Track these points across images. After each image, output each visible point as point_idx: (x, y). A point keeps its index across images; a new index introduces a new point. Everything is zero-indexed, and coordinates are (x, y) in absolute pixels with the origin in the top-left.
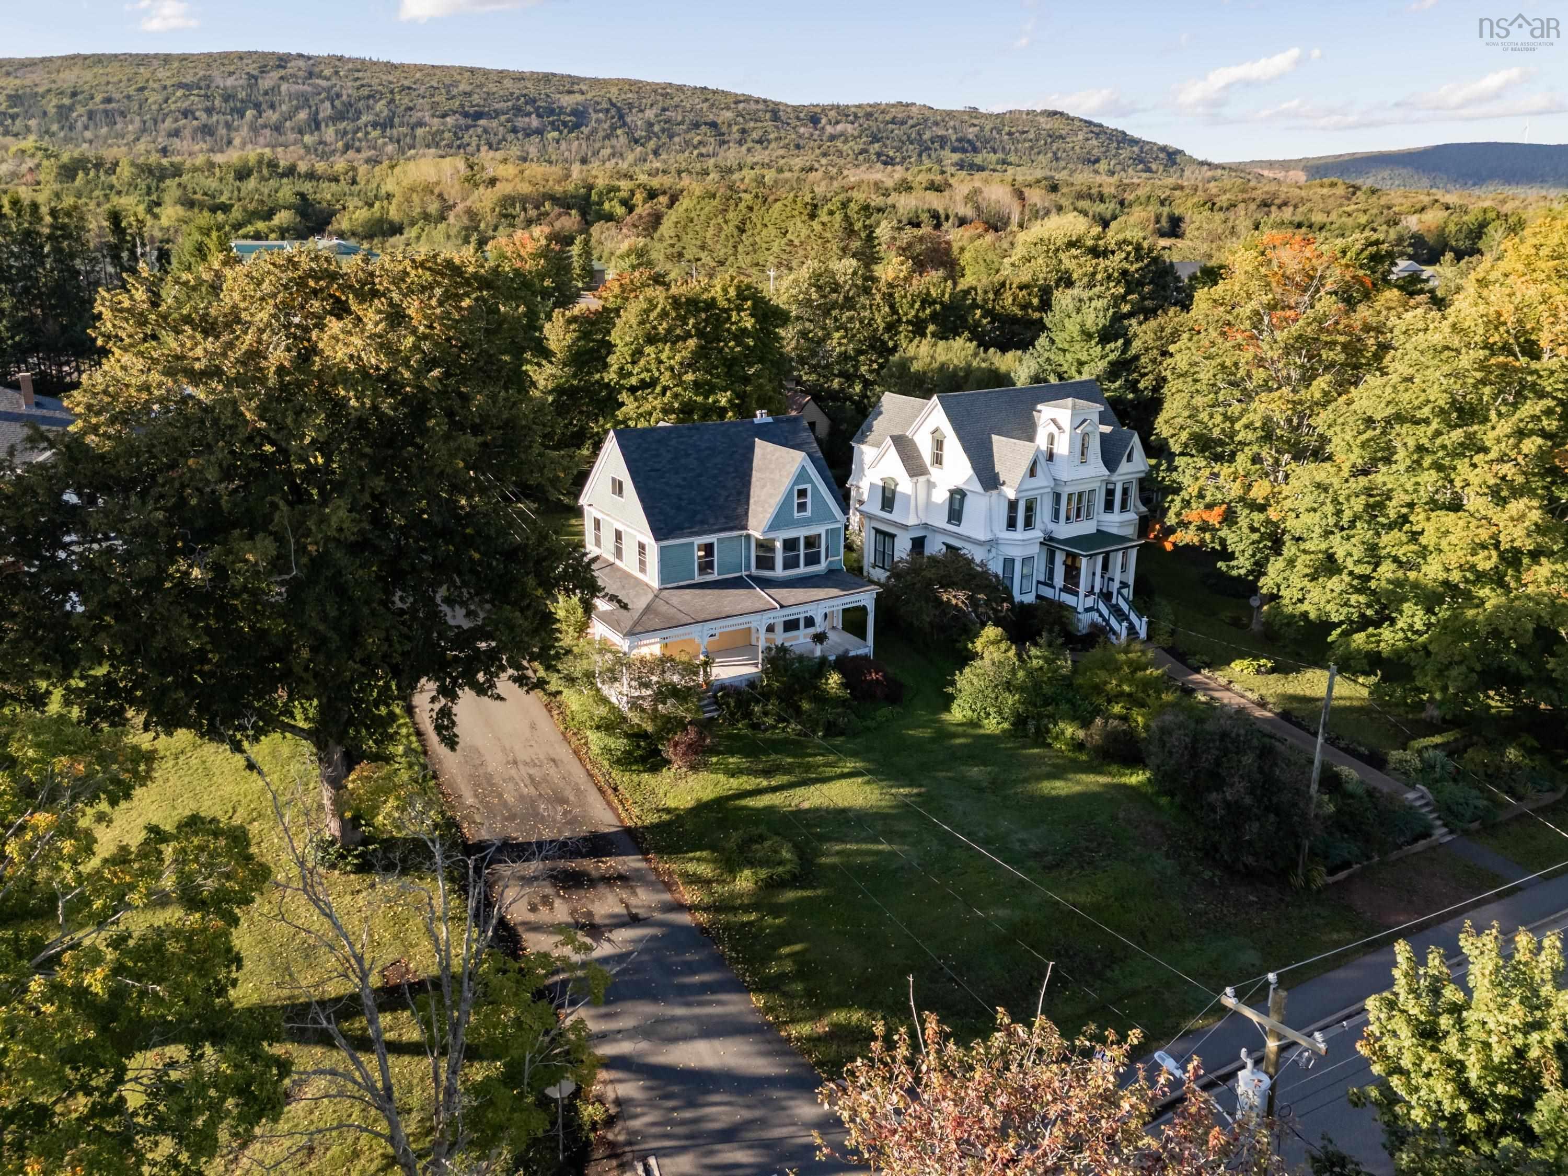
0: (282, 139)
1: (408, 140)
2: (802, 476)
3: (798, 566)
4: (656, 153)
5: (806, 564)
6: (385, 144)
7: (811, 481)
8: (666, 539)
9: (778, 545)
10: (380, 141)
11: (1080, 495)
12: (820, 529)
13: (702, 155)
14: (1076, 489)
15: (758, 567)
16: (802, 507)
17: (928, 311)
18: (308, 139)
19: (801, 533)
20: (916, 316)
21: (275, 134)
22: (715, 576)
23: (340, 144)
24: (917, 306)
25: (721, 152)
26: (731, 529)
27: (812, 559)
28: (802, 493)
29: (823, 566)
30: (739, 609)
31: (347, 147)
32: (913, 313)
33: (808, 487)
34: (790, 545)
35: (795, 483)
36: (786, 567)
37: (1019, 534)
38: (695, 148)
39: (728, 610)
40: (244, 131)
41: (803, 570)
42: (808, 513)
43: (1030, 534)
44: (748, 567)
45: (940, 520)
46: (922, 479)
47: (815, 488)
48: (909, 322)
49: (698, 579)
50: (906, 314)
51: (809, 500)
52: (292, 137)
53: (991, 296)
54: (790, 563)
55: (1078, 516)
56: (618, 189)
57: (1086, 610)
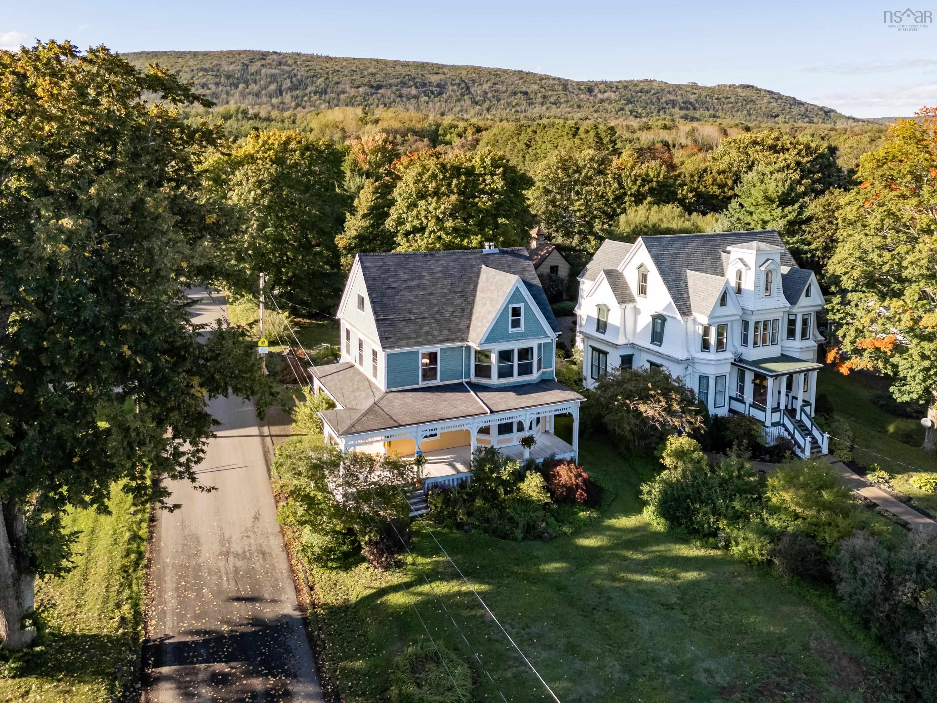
0: (259, 101)
1: (335, 102)
2: (516, 296)
3: (511, 375)
4: (488, 110)
5: (520, 374)
6: (321, 104)
7: (524, 301)
8: (393, 347)
9: (494, 358)
10: (318, 102)
11: (766, 323)
12: (533, 343)
13: (517, 111)
14: (762, 318)
15: (477, 375)
16: (516, 324)
17: (647, 187)
18: (274, 101)
19: (515, 346)
20: (638, 191)
21: (255, 98)
22: (437, 382)
23: (293, 104)
24: (638, 183)
25: (530, 110)
26: (453, 340)
27: (525, 370)
28: (516, 312)
29: (535, 376)
30: (453, 412)
31: (298, 105)
32: (636, 188)
33: (522, 305)
34: (505, 356)
35: (510, 302)
36: (501, 375)
37: (712, 355)
38: (513, 107)
39: (443, 413)
40: (237, 96)
41: (516, 379)
42: (522, 329)
43: (722, 356)
44: (468, 375)
45: (645, 342)
46: (630, 306)
47: (527, 307)
48: (631, 195)
49: (422, 384)
50: (630, 189)
51: (522, 318)
52: (265, 99)
53: (696, 178)
54: (504, 373)
55: (764, 341)
56: (457, 127)
57: (774, 424)
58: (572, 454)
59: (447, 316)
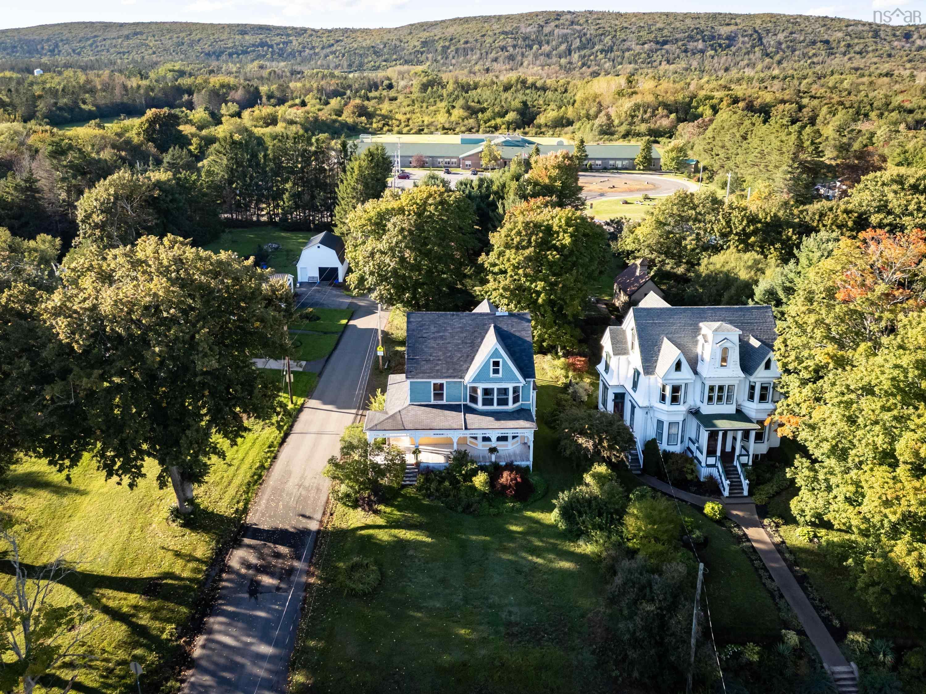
1: (619, 59)
2: (496, 353)
3: (492, 404)
4: (779, 62)
5: (498, 404)
6: (606, 62)
7: (502, 358)
8: (413, 378)
9: (480, 392)
10: (603, 61)
11: (721, 388)
12: (510, 386)
14: (717, 384)
15: (470, 401)
16: (496, 371)
19: (495, 386)
21: (546, 58)
22: (444, 402)
23: (580, 63)
26: (454, 377)
27: (503, 402)
28: (496, 364)
29: (511, 406)
30: (446, 425)
31: (584, 65)
33: (501, 360)
34: (487, 392)
35: (491, 357)
36: (484, 404)
37: (667, 407)
39: (435, 425)
40: (530, 58)
41: (495, 407)
42: (500, 375)
43: (675, 408)
44: (465, 400)
45: (629, 386)
46: (623, 358)
47: (504, 362)
49: (433, 402)
51: (501, 368)
52: (555, 60)
54: (486, 402)
57: (708, 466)
58: (528, 463)
59: (455, 359)
